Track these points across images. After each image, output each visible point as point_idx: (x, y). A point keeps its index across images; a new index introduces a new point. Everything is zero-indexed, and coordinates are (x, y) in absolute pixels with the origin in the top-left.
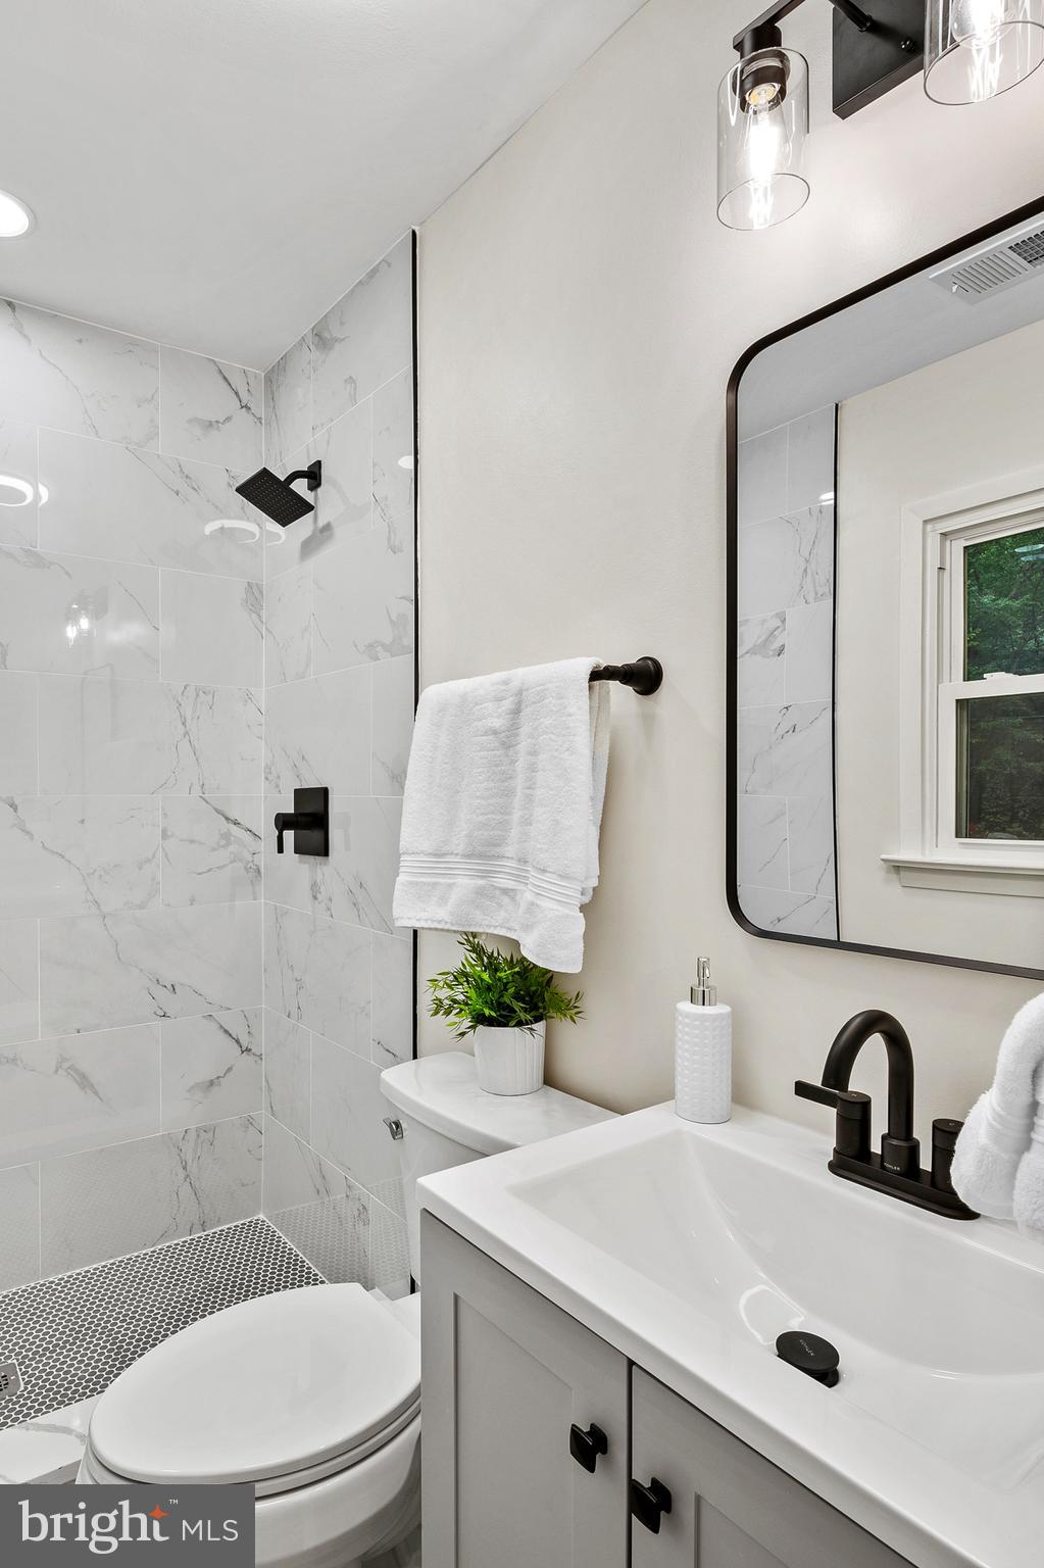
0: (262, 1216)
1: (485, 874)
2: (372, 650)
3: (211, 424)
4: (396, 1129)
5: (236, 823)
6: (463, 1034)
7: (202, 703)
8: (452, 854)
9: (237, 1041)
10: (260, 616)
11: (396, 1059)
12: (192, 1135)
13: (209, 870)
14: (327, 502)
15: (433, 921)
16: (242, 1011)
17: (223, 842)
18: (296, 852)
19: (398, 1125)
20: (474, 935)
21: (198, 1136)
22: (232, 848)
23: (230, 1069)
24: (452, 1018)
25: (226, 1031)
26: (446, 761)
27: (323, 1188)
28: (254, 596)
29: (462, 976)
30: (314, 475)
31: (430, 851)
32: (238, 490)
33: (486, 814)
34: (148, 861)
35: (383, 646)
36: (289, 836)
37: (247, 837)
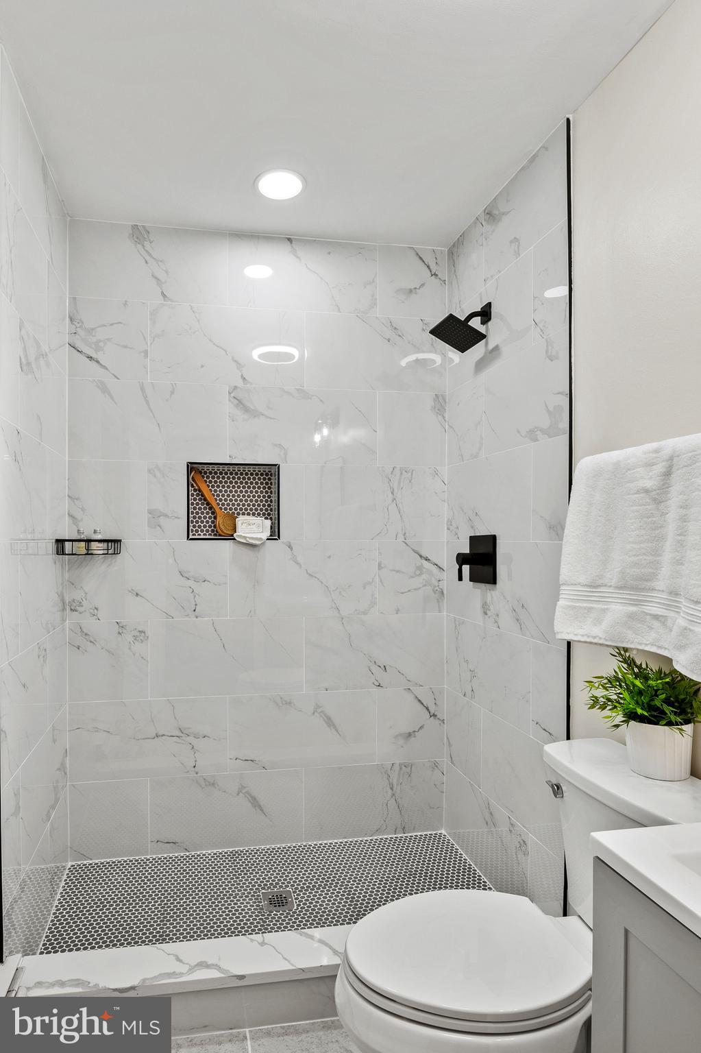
0: (444, 832)
1: (636, 603)
2: (532, 435)
3: (411, 291)
4: (557, 790)
5: (427, 559)
6: (617, 726)
7: (405, 478)
8: (606, 586)
9: (427, 709)
10: (444, 417)
11: (552, 738)
12: (397, 768)
13: (409, 591)
14: (495, 332)
15: (588, 636)
16: (431, 688)
17: (418, 572)
18: (470, 581)
19: (559, 787)
20: (626, 650)
21: (401, 768)
22: (424, 576)
23: (421, 727)
24: (607, 712)
25: (419, 701)
26: (601, 514)
27: (491, 820)
28: (440, 404)
29: (614, 681)
30: (485, 314)
31: (587, 583)
32: (432, 332)
33: (638, 556)
34: (370, 583)
35: (542, 430)
36: (466, 569)
37: (434, 569)
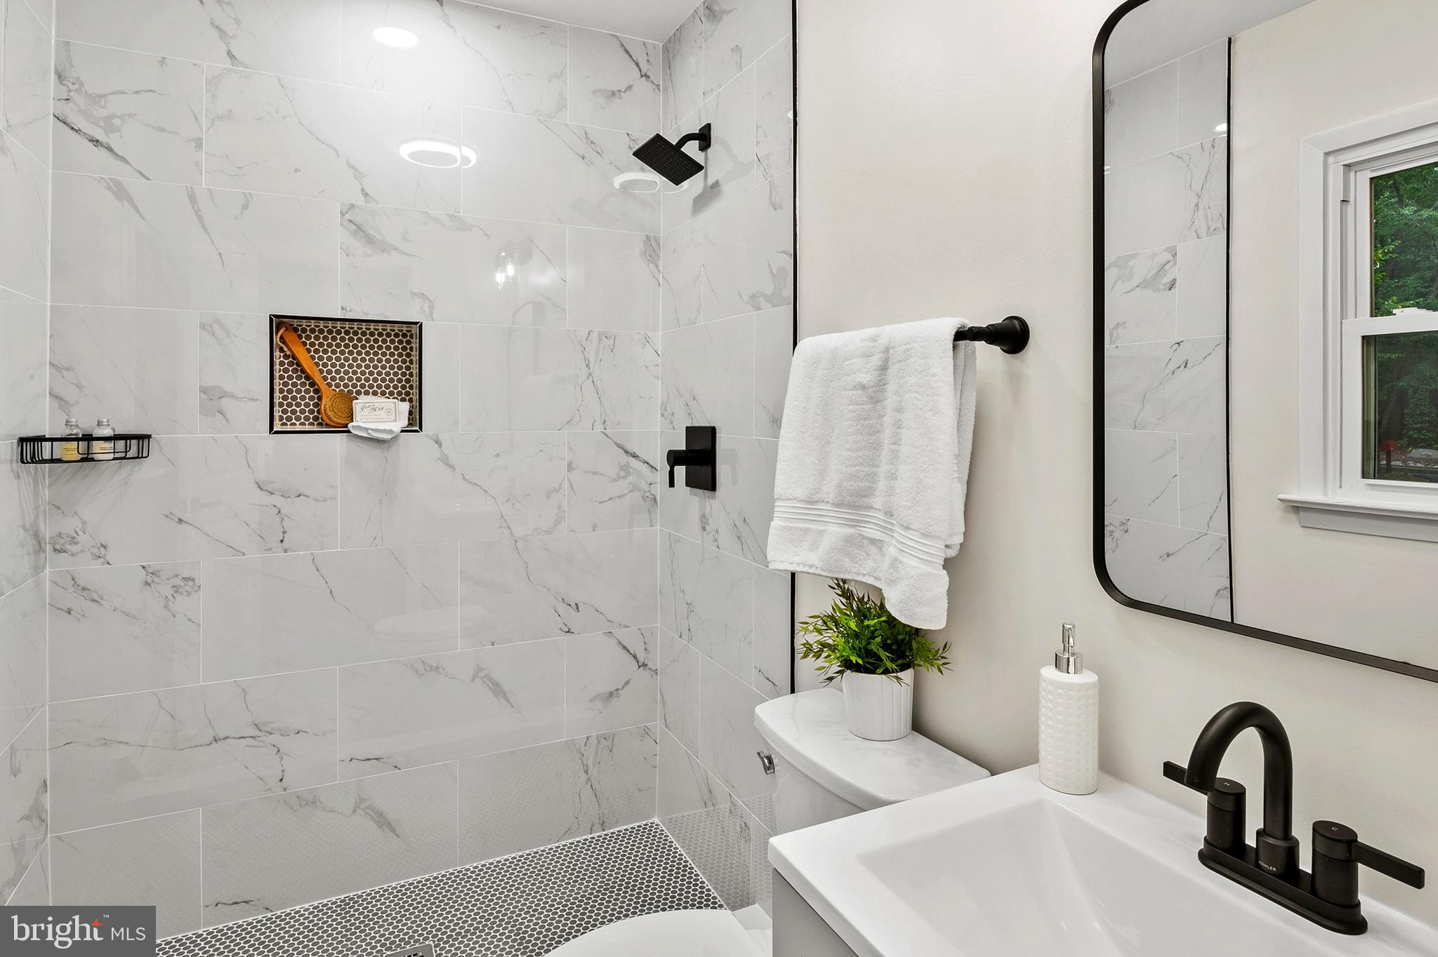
0: (656, 820)
1: (855, 523)
2: (754, 300)
3: (613, 93)
4: (769, 765)
5: (635, 456)
6: (831, 679)
7: (604, 347)
8: (823, 501)
9: (635, 657)
10: (657, 266)
11: (776, 691)
12: (593, 741)
13: (611, 499)
14: (716, 162)
15: (805, 565)
16: (639, 629)
17: (623, 474)
18: (687, 486)
19: (771, 761)
20: (844, 581)
21: (599, 742)
22: (630, 479)
23: (627, 683)
24: (821, 662)
25: (625, 648)
26: (818, 412)
27: (709, 799)
28: (652, 248)
29: (831, 621)
30: (704, 137)
31: (804, 498)
32: (635, 154)
33: (855, 466)
34: (556, 491)
35: (765, 296)
36: (680, 471)
37: (644, 469)
